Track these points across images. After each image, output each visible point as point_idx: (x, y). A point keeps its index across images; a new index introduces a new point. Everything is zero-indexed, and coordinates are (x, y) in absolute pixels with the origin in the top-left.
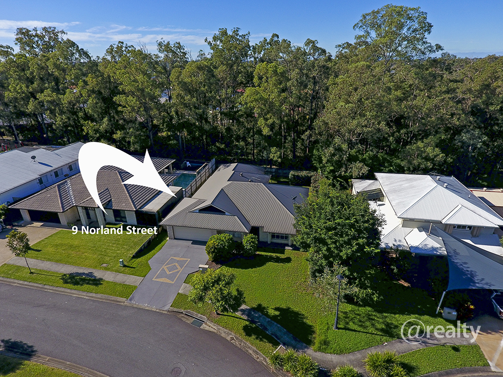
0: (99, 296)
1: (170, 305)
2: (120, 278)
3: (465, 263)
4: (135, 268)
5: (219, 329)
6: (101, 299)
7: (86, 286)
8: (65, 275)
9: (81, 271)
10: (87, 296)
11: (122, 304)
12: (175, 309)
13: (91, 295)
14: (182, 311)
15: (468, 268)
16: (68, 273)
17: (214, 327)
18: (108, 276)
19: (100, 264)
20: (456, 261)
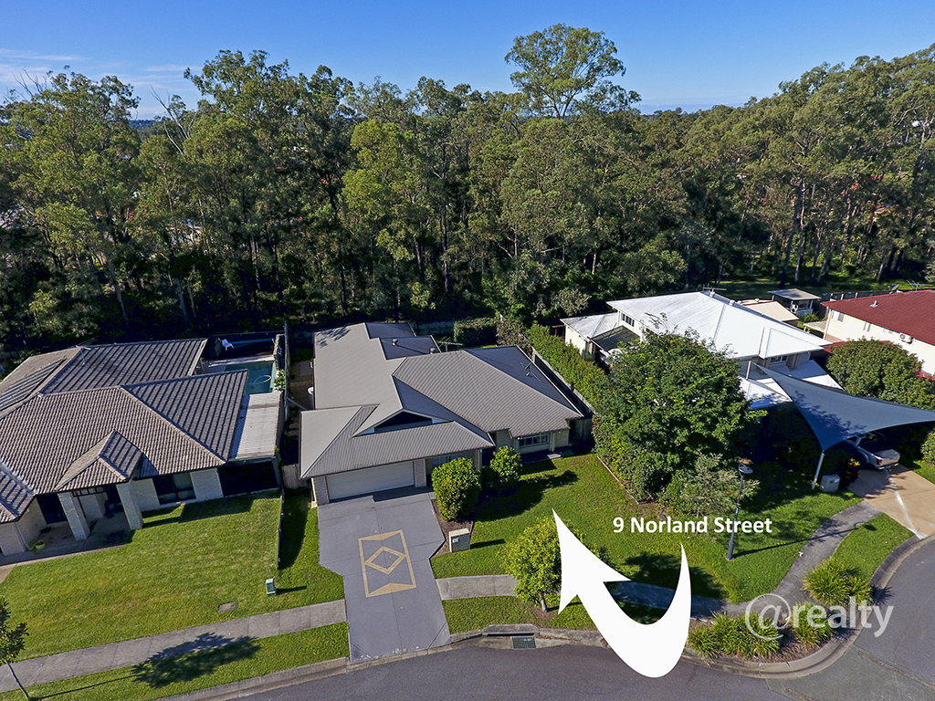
0: (275, 676)
1: (447, 630)
2: (292, 619)
3: (818, 407)
4: (305, 587)
5: (571, 635)
6: (284, 681)
7: (223, 671)
8: (140, 668)
9: (177, 641)
10: (244, 690)
11: (344, 671)
12: (464, 635)
13: (252, 683)
14: (479, 631)
15: (824, 412)
16: (143, 660)
17: (560, 636)
18: (258, 627)
19: (212, 608)
20: (806, 407)
